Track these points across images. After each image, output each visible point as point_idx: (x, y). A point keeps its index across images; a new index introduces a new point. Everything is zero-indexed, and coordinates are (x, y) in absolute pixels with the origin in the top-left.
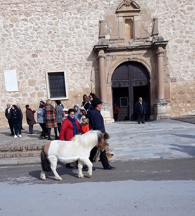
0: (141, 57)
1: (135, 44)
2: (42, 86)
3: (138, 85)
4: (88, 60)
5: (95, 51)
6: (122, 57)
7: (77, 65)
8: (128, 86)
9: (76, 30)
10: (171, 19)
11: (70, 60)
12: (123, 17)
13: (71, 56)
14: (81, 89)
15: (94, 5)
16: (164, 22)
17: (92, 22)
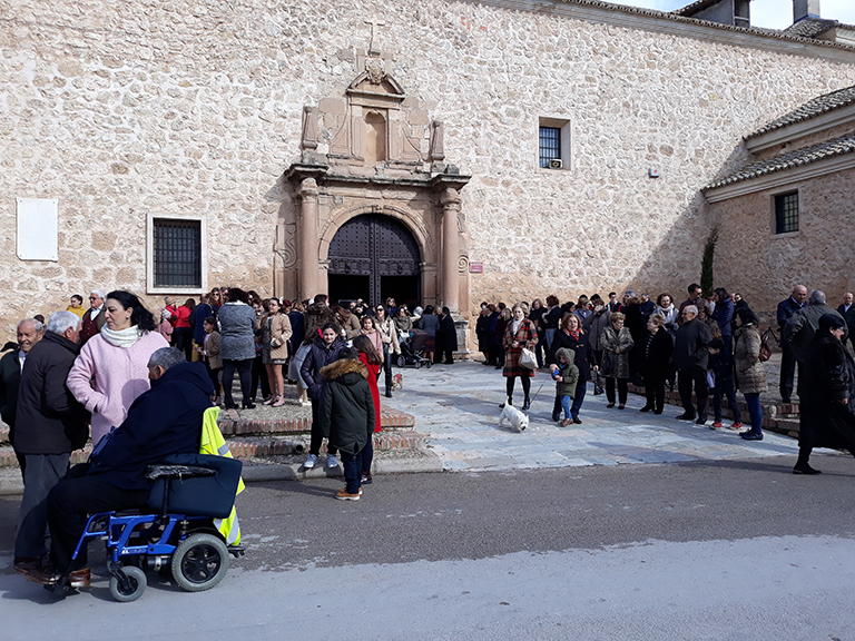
0: (401, 205)
1: (388, 174)
2: (133, 252)
3: (392, 273)
4: (269, 197)
5: (289, 179)
6: (358, 202)
7: (240, 207)
8: (369, 272)
9: (242, 120)
11: (219, 193)
12: (363, 106)
13: (224, 183)
14: (245, 269)
15: (293, 68)
17: (285, 107)
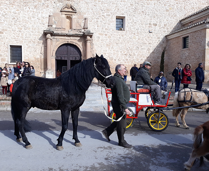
0: (75, 41)
1: (72, 33)
2: (5, 54)
3: (74, 59)
4: (40, 39)
5: (45, 34)
6: (63, 40)
7: (32, 42)
8: (67, 59)
9: (32, 19)
10: (96, 20)
11: (27, 38)
12: (65, 15)
13: (28, 35)
14: (33, 58)
15: (46, 5)
16: (91, 21)
17: (44, 16)
